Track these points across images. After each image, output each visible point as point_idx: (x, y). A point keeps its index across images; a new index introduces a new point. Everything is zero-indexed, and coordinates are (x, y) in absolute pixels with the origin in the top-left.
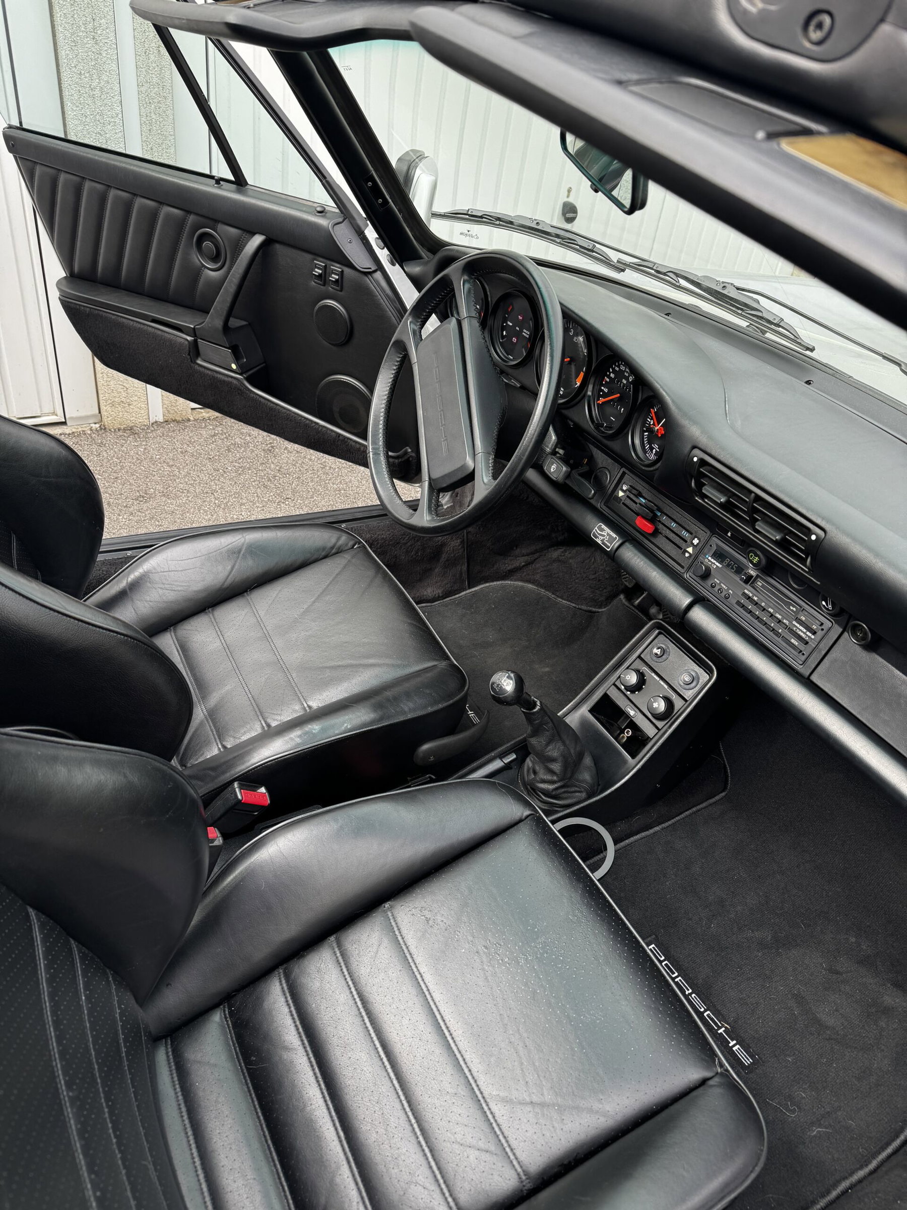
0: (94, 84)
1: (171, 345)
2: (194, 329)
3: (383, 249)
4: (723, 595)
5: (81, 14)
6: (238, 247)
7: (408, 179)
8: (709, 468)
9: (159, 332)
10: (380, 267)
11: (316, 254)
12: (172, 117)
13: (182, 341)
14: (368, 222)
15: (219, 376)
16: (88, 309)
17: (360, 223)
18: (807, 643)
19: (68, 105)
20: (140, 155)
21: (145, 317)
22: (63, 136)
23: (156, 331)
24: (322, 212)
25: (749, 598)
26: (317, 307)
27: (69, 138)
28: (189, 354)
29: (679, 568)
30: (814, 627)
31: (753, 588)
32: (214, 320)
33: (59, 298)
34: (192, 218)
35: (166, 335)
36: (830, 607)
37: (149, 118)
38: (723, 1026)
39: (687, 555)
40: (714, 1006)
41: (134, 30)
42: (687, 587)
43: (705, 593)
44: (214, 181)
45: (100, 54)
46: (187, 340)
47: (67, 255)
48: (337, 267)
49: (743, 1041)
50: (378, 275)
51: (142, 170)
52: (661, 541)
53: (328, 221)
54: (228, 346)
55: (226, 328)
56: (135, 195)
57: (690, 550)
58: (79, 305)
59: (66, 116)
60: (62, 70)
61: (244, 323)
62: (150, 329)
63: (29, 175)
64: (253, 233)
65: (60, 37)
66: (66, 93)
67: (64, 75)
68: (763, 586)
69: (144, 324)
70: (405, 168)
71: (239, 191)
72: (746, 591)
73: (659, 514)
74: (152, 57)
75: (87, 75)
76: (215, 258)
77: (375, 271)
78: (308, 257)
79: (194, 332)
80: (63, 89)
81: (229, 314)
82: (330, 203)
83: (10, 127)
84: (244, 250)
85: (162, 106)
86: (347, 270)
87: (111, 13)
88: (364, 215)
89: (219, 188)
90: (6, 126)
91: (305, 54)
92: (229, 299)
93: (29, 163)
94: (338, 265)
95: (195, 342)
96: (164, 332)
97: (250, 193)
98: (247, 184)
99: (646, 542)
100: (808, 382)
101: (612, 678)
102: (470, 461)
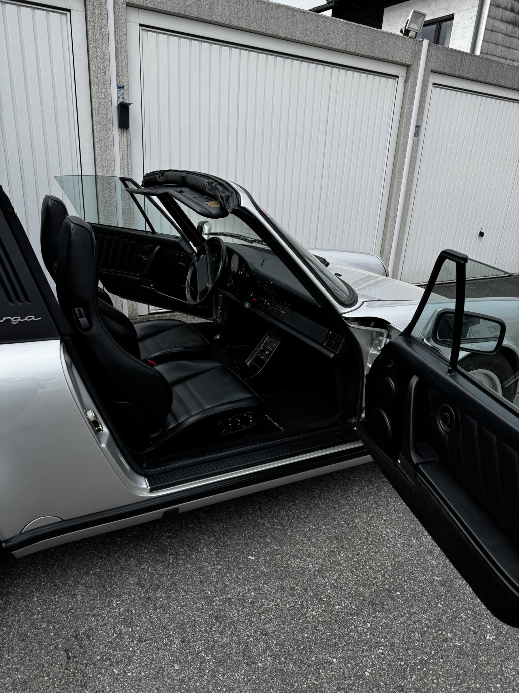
0: (109, 209)
2: (140, 276)
4: (271, 311)
6: (153, 250)
8: (257, 276)
10: (194, 251)
11: (176, 250)
13: (136, 279)
14: (190, 240)
15: (147, 289)
17: (188, 240)
18: (284, 315)
24: (178, 237)
25: (275, 309)
26: (176, 265)
29: (262, 307)
32: (146, 272)
34: (139, 243)
36: (286, 304)
42: (264, 312)
43: (268, 312)
44: (146, 232)
45: (111, 201)
46: (138, 279)
48: (182, 253)
53: (178, 240)
54: (150, 280)
55: (149, 274)
56: (122, 239)
57: (265, 303)
61: (155, 272)
64: (157, 245)
66: (100, 212)
68: (276, 305)
71: (153, 234)
74: (127, 201)
75: (107, 207)
76: (146, 254)
77: (193, 253)
78: (174, 251)
81: (150, 270)
82: (179, 234)
84: (155, 251)
86: (185, 253)
87: (115, 190)
89: (147, 234)
92: (150, 265)
95: (140, 279)
97: (156, 234)
98: (155, 232)
99: (256, 304)
101: (258, 351)
102: (208, 285)
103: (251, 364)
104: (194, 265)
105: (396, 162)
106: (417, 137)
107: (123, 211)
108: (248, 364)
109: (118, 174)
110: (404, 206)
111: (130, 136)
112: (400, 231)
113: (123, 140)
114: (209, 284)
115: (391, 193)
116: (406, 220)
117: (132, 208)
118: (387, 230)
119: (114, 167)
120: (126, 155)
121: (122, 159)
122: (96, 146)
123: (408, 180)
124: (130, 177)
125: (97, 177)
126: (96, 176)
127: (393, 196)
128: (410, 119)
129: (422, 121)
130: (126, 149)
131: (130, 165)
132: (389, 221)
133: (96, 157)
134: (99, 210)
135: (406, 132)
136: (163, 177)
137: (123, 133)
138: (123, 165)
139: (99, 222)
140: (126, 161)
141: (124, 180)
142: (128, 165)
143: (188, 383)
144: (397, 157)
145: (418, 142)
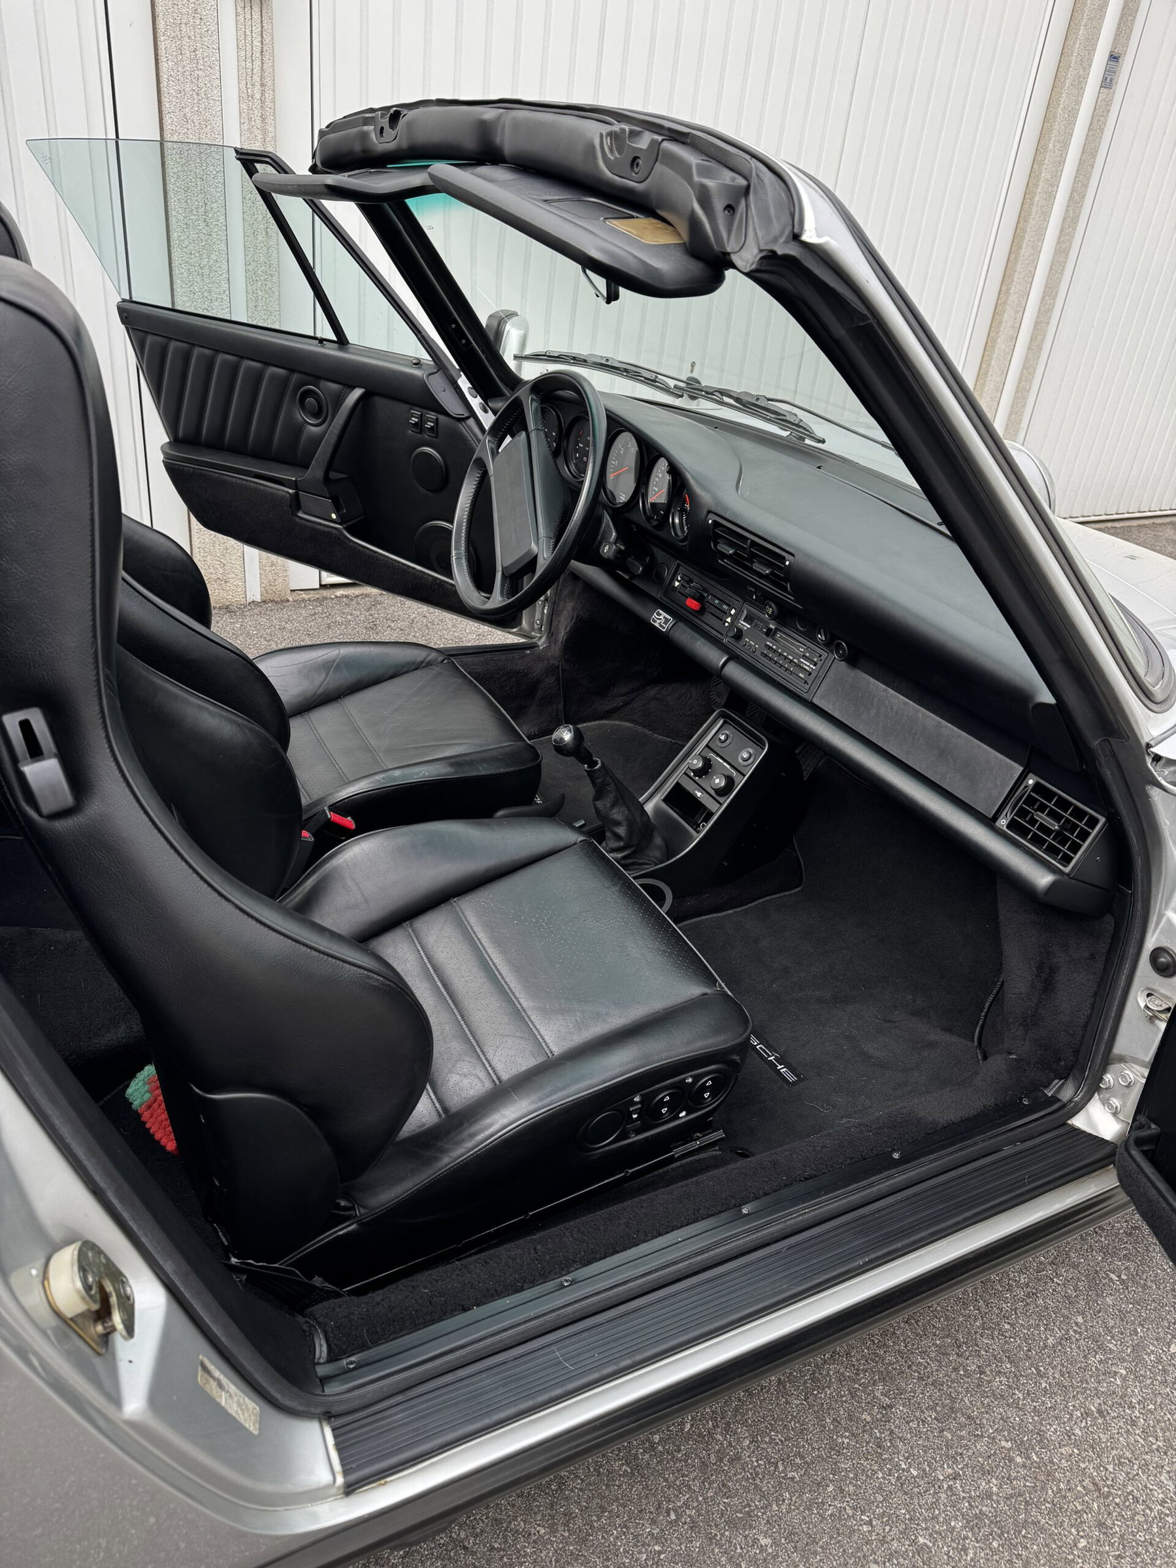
0: (204, 263)
1: (273, 499)
2: (296, 481)
3: (476, 397)
4: (751, 650)
5: (194, 199)
6: (339, 400)
7: (499, 334)
8: (721, 529)
9: (262, 487)
10: (473, 414)
11: (413, 404)
12: (277, 294)
13: (284, 494)
14: (462, 373)
15: (320, 527)
16: (191, 469)
17: (454, 374)
18: (810, 674)
19: (178, 283)
20: (245, 321)
21: (248, 473)
22: (170, 307)
23: (258, 486)
24: (418, 364)
25: (770, 648)
26: (414, 455)
27: (176, 308)
28: (290, 507)
29: (719, 636)
30: (815, 659)
31: (773, 639)
32: (316, 471)
33: (163, 461)
34: (295, 377)
35: (268, 489)
36: (824, 638)
37: (255, 295)
38: (773, 1055)
39: (727, 624)
40: (767, 1042)
41: (244, 213)
42: (724, 648)
43: (738, 652)
44: (317, 341)
45: (211, 235)
46: (289, 493)
47: (171, 420)
48: (432, 415)
49: (791, 1066)
50: (471, 422)
51: (250, 334)
52: (708, 618)
53: (423, 372)
54: (328, 496)
55: (327, 479)
56: (242, 357)
57: (729, 620)
58: (183, 466)
59: (175, 293)
60: (173, 250)
61: (344, 476)
62: (252, 484)
63: (139, 347)
64: (353, 388)
65: (173, 220)
66: (176, 272)
67: (175, 256)
68: (781, 637)
69: (247, 480)
70: (495, 324)
71: (341, 349)
72: (768, 643)
73: (706, 595)
74: (260, 238)
75: (197, 255)
76: (317, 414)
77: (468, 418)
78: (405, 407)
79: (294, 485)
80: (174, 268)
81: (330, 467)
82: (425, 356)
83: (124, 301)
84: (345, 403)
85: (269, 284)
86: (441, 417)
87: (222, 198)
88: (458, 367)
89: (322, 347)
90: (120, 300)
91: (385, 204)
92: (330, 450)
93: (140, 334)
94: (433, 413)
95: (297, 494)
96: (267, 486)
97: (351, 350)
98: (348, 343)
99: (695, 619)
100: (819, 467)
101: (683, 767)
102: (534, 546)
103: (657, 811)
104: (481, 465)
105: (1041, 164)
106: (1106, 91)
107: (247, 271)
108: (649, 807)
109: (235, 138)
110: (1043, 298)
111: (271, 18)
112: (1022, 373)
113: (248, 33)
114: (537, 544)
115: (1013, 256)
116: (1043, 340)
117: (274, 262)
118: (989, 365)
119: (219, 122)
120: (258, 86)
121: (245, 97)
122: (162, 46)
123: (1064, 219)
124: (270, 149)
125: (166, 144)
126: (162, 142)
127: (1019, 267)
128: (1097, 30)
129: (1128, 38)
130: (257, 63)
131: (269, 120)
132: (999, 340)
133: (164, 84)
134: (175, 265)
135: (1081, 72)
136: (393, 133)
137: (248, 8)
138: (250, 119)
139: (173, 303)
140: (257, 103)
141: (249, 161)
142: (263, 118)
143: (469, 907)
144: (1045, 148)
145: (1109, 103)
